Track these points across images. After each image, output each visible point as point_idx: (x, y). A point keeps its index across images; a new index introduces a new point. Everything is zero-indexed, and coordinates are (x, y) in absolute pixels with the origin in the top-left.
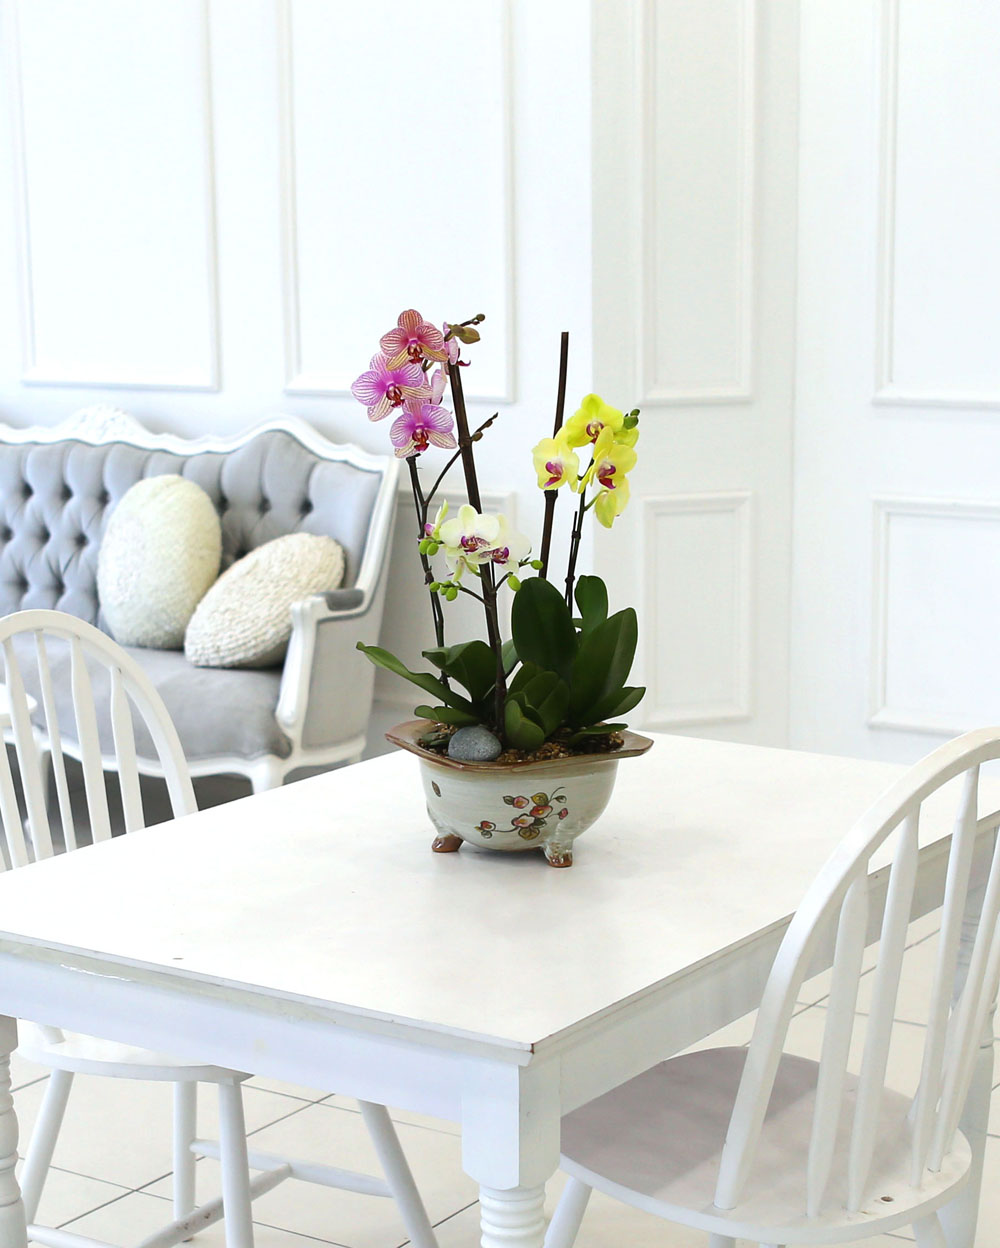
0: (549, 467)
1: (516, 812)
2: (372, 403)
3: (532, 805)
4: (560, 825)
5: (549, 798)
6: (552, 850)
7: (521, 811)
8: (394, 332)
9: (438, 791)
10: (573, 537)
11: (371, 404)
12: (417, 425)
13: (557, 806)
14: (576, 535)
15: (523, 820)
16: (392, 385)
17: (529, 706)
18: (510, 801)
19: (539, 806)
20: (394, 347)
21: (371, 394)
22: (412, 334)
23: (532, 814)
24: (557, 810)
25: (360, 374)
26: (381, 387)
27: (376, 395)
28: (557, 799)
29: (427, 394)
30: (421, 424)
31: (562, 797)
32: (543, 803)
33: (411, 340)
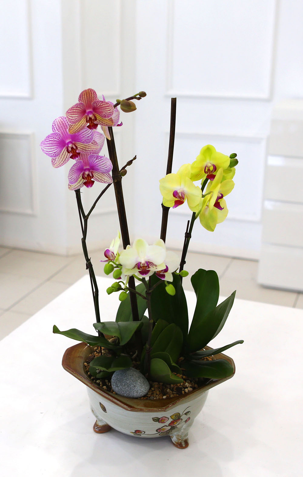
0: (175, 194)
1: (159, 425)
2: (56, 155)
3: (171, 420)
4: (185, 426)
5: (181, 415)
6: (178, 439)
7: (163, 425)
8: (77, 106)
9: (104, 409)
10: (186, 237)
11: (55, 157)
12: (85, 168)
13: (184, 417)
14: (188, 236)
15: (164, 429)
16: (70, 142)
17: (174, 364)
18: (157, 420)
19: (175, 420)
20: (75, 116)
21: (54, 149)
22: (89, 106)
23: (170, 425)
24: (184, 420)
25: (47, 135)
26: (62, 144)
27: (58, 150)
28: (186, 414)
29: (94, 147)
30: (88, 167)
31: (188, 412)
32: (177, 418)
33: (87, 111)
